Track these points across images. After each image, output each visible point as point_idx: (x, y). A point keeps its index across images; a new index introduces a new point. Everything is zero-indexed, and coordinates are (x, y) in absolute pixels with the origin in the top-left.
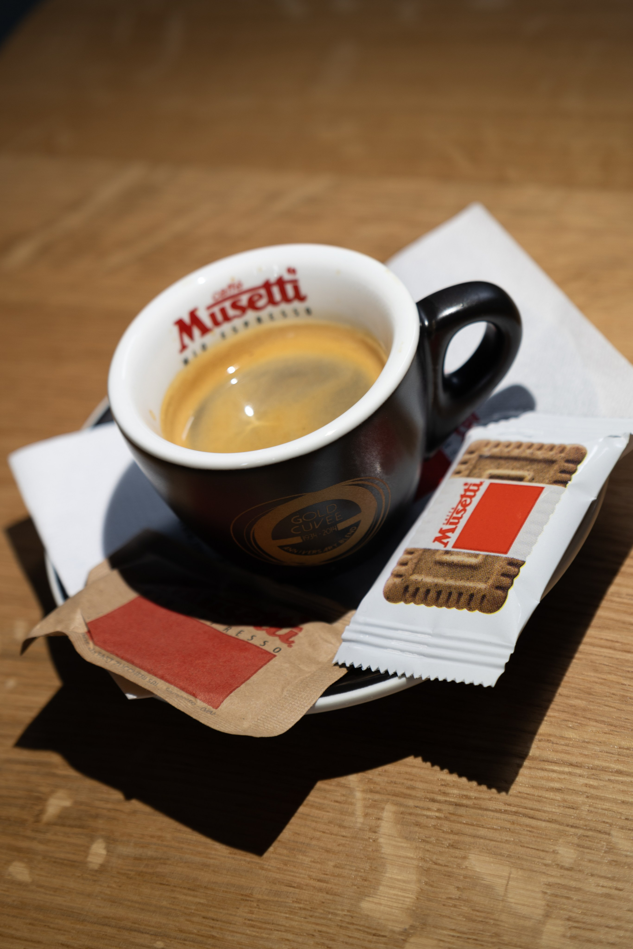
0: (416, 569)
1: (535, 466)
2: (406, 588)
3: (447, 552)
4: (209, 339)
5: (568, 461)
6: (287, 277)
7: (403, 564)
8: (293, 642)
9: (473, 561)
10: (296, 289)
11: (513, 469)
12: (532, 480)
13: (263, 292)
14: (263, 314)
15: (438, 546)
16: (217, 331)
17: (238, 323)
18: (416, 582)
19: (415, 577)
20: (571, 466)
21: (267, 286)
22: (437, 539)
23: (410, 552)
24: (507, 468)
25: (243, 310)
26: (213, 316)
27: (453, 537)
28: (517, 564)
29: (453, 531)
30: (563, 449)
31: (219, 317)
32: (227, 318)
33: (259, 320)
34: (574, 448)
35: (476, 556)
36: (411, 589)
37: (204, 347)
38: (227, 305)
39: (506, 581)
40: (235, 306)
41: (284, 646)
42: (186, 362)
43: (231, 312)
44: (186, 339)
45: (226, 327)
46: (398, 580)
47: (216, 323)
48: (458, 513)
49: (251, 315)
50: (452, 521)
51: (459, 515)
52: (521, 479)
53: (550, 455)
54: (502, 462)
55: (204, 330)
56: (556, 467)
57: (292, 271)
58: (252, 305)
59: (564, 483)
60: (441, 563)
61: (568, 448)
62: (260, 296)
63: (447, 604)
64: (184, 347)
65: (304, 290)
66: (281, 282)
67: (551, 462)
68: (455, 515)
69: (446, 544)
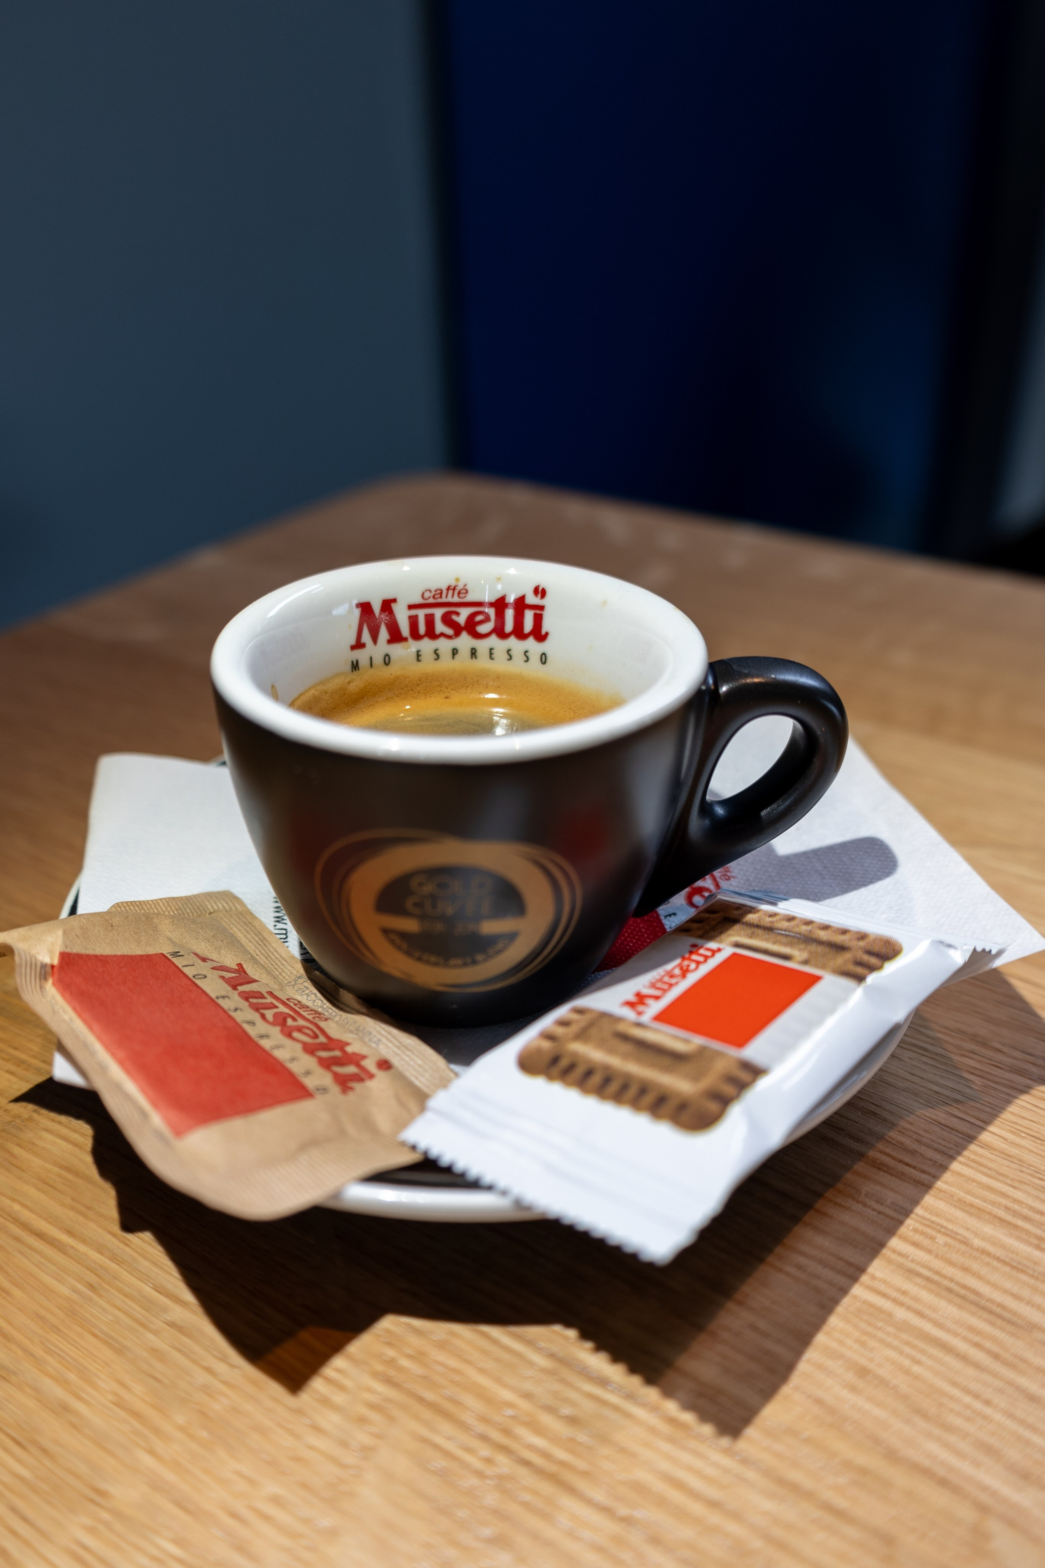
0: (582, 1035)
1: (814, 947)
2: (555, 1060)
3: (639, 1025)
4: (398, 651)
5: (869, 953)
6: (531, 599)
7: (563, 1023)
8: (351, 1089)
9: (679, 1046)
10: (538, 620)
11: (774, 943)
12: (805, 962)
13: (491, 612)
14: (482, 646)
15: (629, 1014)
16: (413, 646)
17: (444, 645)
18: (575, 1054)
19: (578, 1047)
20: (873, 961)
21: (500, 604)
22: (631, 1004)
23: (580, 1011)
24: (767, 940)
25: (458, 630)
26: (413, 622)
27: (655, 1008)
28: (755, 1071)
29: (657, 998)
30: (862, 936)
31: (422, 629)
32: (431, 634)
33: (474, 653)
34: (881, 940)
35: (686, 1041)
36: (564, 1063)
37: (387, 660)
38: (438, 613)
39: (729, 1090)
40: (447, 620)
41: (335, 1089)
42: (355, 666)
43: (440, 627)
44: (366, 637)
45: (427, 645)
46: (546, 1045)
47: (415, 635)
48: (672, 976)
49: (465, 641)
50: (659, 985)
51: (673, 981)
52: (787, 957)
53: (839, 939)
54: (760, 932)
55: (396, 637)
56: (848, 956)
57: (540, 592)
58: (471, 627)
59: (860, 979)
60: (625, 1038)
61: (872, 937)
62: (487, 619)
63: (618, 1098)
64: (359, 645)
65: (547, 625)
66: (521, 604)
67: (841, 948)
68: (666, 979)
69: (640, 1013)
